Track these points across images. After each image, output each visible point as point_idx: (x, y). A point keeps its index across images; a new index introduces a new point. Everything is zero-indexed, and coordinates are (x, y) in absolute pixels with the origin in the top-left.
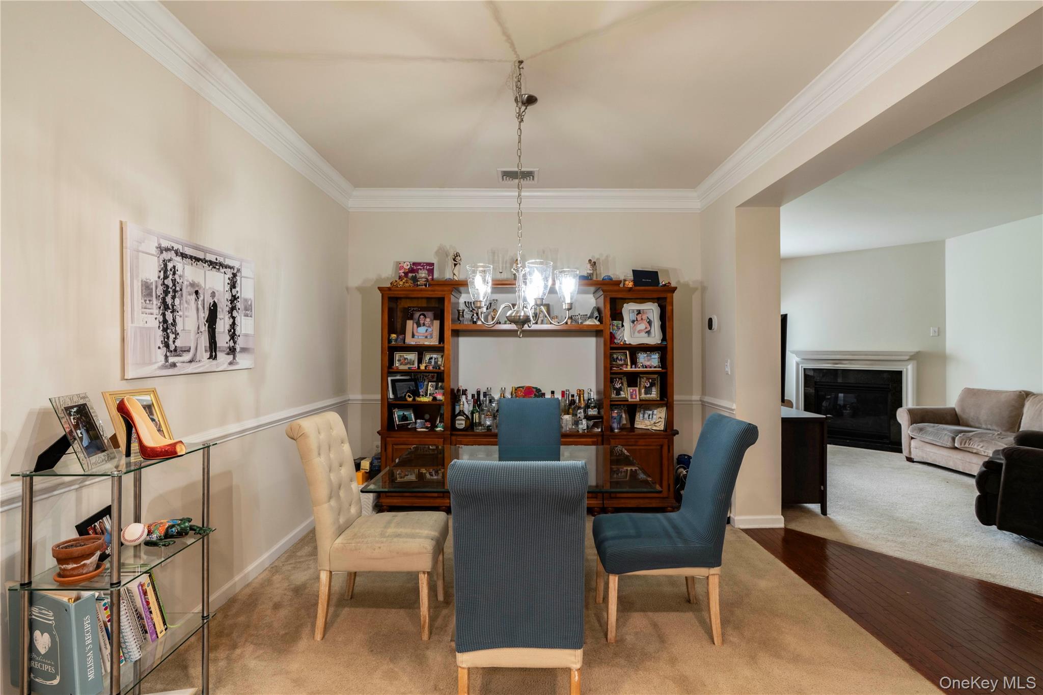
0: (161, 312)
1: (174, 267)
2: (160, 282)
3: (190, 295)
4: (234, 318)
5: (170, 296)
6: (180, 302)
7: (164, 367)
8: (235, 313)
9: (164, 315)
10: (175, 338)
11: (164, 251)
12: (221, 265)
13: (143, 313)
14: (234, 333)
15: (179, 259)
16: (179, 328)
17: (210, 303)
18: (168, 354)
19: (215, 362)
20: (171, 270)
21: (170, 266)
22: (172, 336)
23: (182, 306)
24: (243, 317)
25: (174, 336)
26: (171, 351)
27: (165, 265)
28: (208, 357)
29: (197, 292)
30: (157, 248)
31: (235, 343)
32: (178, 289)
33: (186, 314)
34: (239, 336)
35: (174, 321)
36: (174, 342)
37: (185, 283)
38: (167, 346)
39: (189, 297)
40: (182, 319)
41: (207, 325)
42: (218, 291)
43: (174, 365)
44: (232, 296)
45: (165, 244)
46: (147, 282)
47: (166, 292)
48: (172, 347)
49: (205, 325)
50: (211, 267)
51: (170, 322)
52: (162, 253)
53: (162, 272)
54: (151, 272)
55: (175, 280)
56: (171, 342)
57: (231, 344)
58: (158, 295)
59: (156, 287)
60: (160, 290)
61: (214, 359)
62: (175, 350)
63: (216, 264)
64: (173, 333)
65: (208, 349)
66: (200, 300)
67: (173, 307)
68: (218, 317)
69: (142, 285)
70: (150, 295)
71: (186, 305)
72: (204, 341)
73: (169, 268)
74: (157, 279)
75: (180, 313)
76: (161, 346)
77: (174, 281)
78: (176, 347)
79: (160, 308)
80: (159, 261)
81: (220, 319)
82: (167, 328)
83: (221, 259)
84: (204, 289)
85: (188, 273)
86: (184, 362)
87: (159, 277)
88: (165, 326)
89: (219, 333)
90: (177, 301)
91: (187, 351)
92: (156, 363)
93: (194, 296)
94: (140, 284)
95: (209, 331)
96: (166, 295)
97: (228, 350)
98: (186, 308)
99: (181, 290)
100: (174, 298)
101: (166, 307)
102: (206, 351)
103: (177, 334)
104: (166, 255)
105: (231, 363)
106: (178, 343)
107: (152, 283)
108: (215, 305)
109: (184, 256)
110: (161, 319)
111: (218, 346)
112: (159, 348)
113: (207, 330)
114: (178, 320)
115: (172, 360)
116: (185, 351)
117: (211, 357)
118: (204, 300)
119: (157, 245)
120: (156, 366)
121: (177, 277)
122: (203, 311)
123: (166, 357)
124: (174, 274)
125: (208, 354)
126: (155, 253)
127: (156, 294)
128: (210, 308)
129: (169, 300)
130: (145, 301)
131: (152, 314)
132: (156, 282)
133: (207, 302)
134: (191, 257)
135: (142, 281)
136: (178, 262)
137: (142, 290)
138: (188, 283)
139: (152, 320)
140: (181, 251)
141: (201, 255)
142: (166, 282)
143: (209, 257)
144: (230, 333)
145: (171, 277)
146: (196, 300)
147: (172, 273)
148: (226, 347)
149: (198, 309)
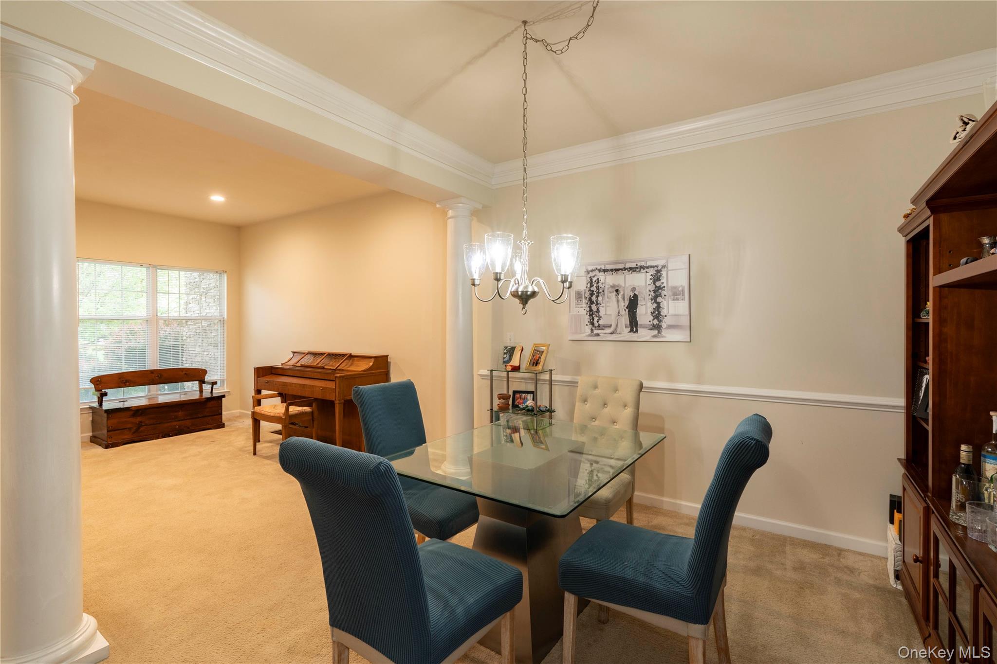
0: (588, 306)
1: (598, 279)
2: (588, 289)
3: (611, 293)
4: (659, 304)
5: (594, 296)
6: (603, 299)
7: (590, 335)
8: (659, 299)
9: (590, 307)
10: (599, 319)
11: (590, 273)
12: (642, 267)
13: (576, 307)
14: (659, 313)
15: (602, 273)
16: (602, 313)
17: (630, 296)
18: (593, 328)
19: (636, 335)
20: (595, 281)
21: (594, 279)
22: (596, 319)
23: (604, 301)
24: (671, 302)
25: (598, 318)
26: (596, 327)
27: (591, 280)
28: (629, 331)
29: (617, 291)
30: (585, 272)
31: (660, 321)
32: (601, 291)
33: (608, 305)
34: (666, 316)
35: (598, 309)
36: (598, 322)
37: (607, 286)
38: (593, 324)
39: (610, 294)
40: (604, 308)
41: (627, 310)
42: (638, 286)
43: (598, 335)
44: (656, 287)
45: (590, 268)
46: (579, 292)
47: (592, 295)
48: (596, 324)
49: (625, 310)
50: (631, 272)
51: (594, 311)
52: (589, 273)
53: (589, 284)
54: (582, 285)
55: (599, 286)
56: (595, 322)
57: (656, 322)
58: (586, 296)
59: (585, 293)
60: (588, 294)
61: (635, 332)
62: (599, 326)
63: (637, 268)
64: (597, 317)
65: (629, 326)
66: (620, 295)
67: (597, 302)
68: (639, 303)
69: (576, 293)
70: (581, 297)
71: (607, 300)
72: (625, 319)
73: (594, 281)
74: (585, 289)
75: (602, 305)
76: (588, 324)
77: (598, 288)
78: (599, 324)
79: (587, 304)
80: (586, 279)
81: (642, 305)
82: (593, 314)
83: (643, 264)
84: (624, 287)
85: (608, 280)
86: (606, 333)
87: (587, 287)
88: (591, 313)
89: (640, 315)
90: (600, 298)
91: (609, 327)
92: (584, 333)
93: (615, 293)
94: (574, 293)
95: (629, 314)
96: (592, 296)
97: (652, 326)
98: (608, 302)
99: (603, 291)
100: (597, 297)
101: (591, 302)
102: (626, 327)
103: (600, 317)
104: (591, 274)
105: (654, 336)
106: (601, 322)
107: (582, 291)
108: (636, 296)
109: (605, 271)
110: (588, 309)
111: (639, 323)
112: (587, 325)
113: (627, 313)
114: (601, 309)
115: (595, 332)
116: (607, 327)
117: (631, 331)
118: (624, 294)
119: (585, 270)
120: (585, 335)
121: (600, 285)
122: (623, 301)
123: (592, 330)
124: (598, 283)
125: (629, 329)
126: (584, 275)
127: (585, 296)
128: (630, 298)
129: (594, 298)
130: (578, 301)
131: (582, 307)
132: (585, 290)
133: (627, 295)
134: (612, 270)
135: (576, 291)
136: (602, 276)
137: (576, 296)
138: (609, 286)
139: (582, 310)
140: (603, 268)
141: (621, 266)
142: (592, 289)
143: (628, 266)
144: (654, 314)
145: (595, 285)
146: (616, 295)
147: (596, 283)
148: (649, 325)
149: (618, 301)
